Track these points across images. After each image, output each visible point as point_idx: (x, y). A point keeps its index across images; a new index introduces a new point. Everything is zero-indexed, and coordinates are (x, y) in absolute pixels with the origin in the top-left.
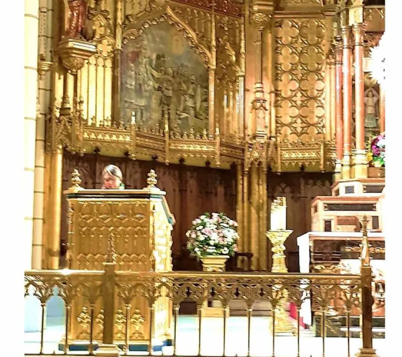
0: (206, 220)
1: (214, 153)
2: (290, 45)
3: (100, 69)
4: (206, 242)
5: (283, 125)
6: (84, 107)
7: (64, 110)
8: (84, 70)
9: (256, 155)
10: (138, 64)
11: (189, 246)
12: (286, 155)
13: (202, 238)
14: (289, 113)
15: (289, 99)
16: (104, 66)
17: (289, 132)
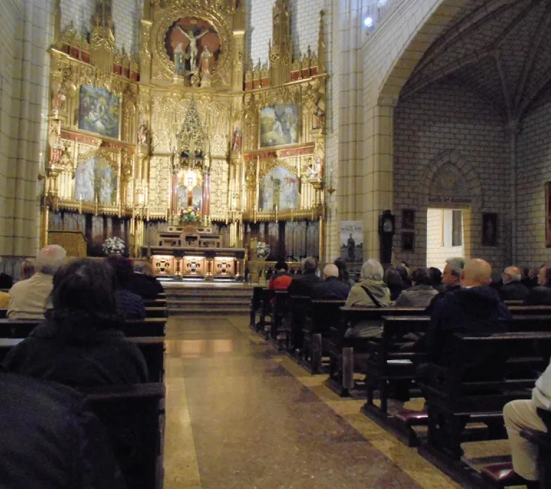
0: (111, 240)
1: (118, 212)
2: (155, 167)
3: (67, 176)
4: (111, 248)
5: (151, 201)
6: (59, 192)
7: (49, 193)
8: (59, 177)
9: (138, 213)
10: (84, 174)
11: (103, 250)
12: (151, 214)
13: (109, 247)
14: (153, 196)
15: (154, 190)
16: (68, 175)
17: (154, 203)
